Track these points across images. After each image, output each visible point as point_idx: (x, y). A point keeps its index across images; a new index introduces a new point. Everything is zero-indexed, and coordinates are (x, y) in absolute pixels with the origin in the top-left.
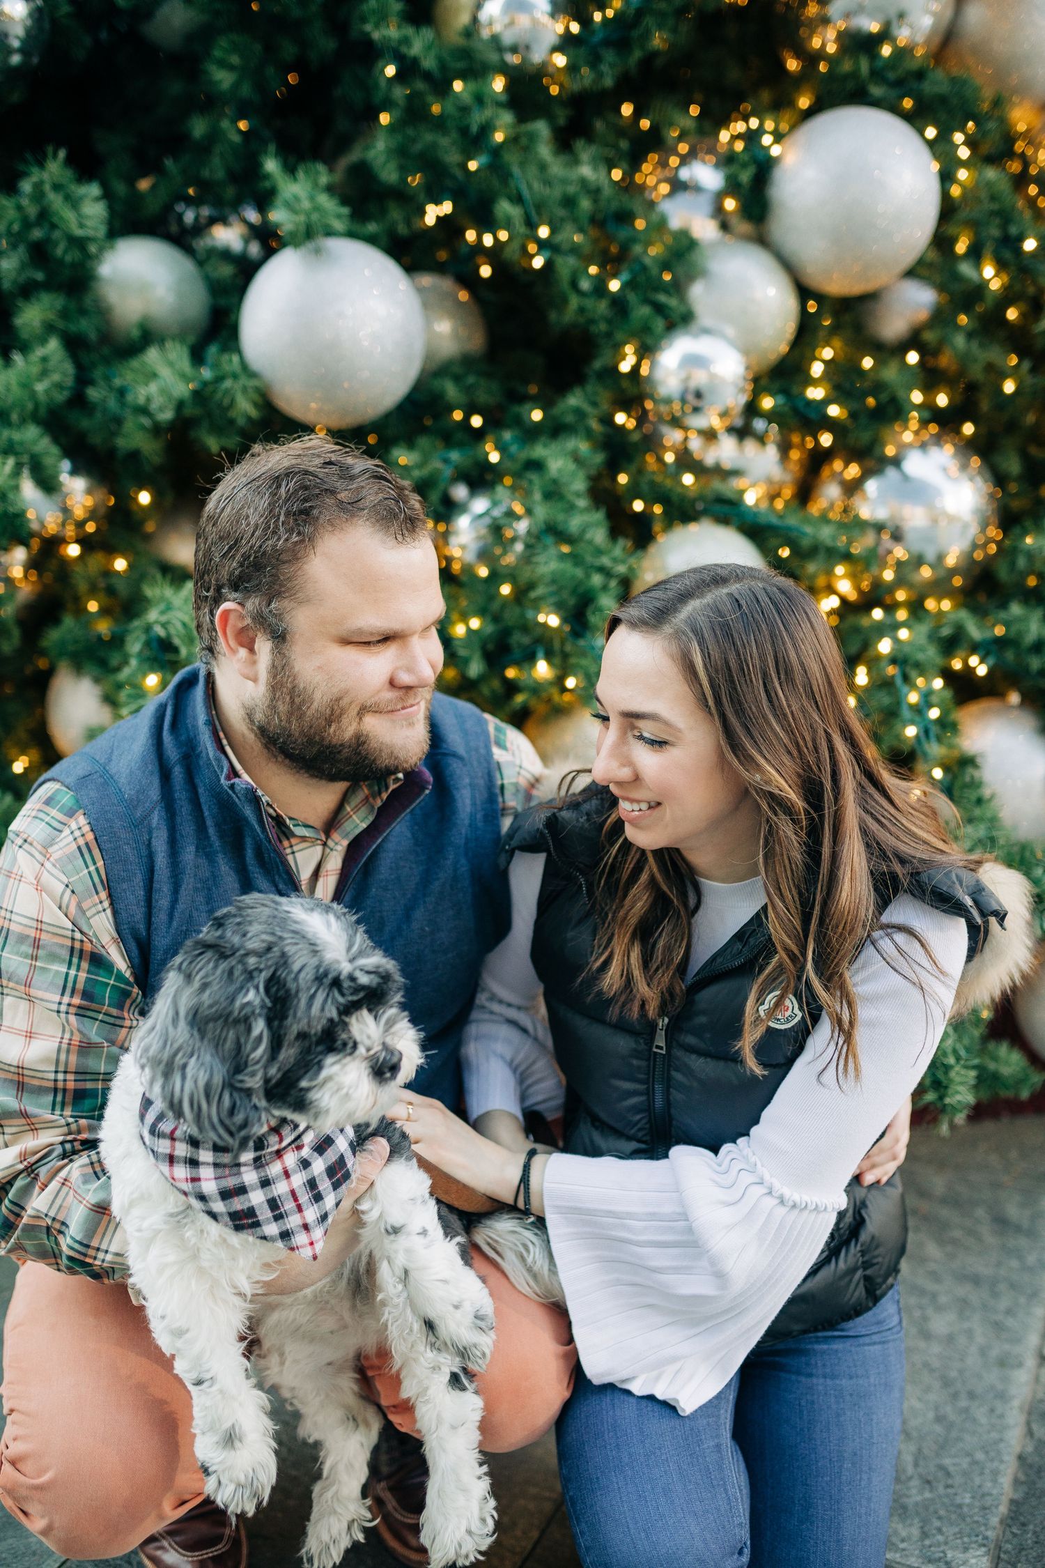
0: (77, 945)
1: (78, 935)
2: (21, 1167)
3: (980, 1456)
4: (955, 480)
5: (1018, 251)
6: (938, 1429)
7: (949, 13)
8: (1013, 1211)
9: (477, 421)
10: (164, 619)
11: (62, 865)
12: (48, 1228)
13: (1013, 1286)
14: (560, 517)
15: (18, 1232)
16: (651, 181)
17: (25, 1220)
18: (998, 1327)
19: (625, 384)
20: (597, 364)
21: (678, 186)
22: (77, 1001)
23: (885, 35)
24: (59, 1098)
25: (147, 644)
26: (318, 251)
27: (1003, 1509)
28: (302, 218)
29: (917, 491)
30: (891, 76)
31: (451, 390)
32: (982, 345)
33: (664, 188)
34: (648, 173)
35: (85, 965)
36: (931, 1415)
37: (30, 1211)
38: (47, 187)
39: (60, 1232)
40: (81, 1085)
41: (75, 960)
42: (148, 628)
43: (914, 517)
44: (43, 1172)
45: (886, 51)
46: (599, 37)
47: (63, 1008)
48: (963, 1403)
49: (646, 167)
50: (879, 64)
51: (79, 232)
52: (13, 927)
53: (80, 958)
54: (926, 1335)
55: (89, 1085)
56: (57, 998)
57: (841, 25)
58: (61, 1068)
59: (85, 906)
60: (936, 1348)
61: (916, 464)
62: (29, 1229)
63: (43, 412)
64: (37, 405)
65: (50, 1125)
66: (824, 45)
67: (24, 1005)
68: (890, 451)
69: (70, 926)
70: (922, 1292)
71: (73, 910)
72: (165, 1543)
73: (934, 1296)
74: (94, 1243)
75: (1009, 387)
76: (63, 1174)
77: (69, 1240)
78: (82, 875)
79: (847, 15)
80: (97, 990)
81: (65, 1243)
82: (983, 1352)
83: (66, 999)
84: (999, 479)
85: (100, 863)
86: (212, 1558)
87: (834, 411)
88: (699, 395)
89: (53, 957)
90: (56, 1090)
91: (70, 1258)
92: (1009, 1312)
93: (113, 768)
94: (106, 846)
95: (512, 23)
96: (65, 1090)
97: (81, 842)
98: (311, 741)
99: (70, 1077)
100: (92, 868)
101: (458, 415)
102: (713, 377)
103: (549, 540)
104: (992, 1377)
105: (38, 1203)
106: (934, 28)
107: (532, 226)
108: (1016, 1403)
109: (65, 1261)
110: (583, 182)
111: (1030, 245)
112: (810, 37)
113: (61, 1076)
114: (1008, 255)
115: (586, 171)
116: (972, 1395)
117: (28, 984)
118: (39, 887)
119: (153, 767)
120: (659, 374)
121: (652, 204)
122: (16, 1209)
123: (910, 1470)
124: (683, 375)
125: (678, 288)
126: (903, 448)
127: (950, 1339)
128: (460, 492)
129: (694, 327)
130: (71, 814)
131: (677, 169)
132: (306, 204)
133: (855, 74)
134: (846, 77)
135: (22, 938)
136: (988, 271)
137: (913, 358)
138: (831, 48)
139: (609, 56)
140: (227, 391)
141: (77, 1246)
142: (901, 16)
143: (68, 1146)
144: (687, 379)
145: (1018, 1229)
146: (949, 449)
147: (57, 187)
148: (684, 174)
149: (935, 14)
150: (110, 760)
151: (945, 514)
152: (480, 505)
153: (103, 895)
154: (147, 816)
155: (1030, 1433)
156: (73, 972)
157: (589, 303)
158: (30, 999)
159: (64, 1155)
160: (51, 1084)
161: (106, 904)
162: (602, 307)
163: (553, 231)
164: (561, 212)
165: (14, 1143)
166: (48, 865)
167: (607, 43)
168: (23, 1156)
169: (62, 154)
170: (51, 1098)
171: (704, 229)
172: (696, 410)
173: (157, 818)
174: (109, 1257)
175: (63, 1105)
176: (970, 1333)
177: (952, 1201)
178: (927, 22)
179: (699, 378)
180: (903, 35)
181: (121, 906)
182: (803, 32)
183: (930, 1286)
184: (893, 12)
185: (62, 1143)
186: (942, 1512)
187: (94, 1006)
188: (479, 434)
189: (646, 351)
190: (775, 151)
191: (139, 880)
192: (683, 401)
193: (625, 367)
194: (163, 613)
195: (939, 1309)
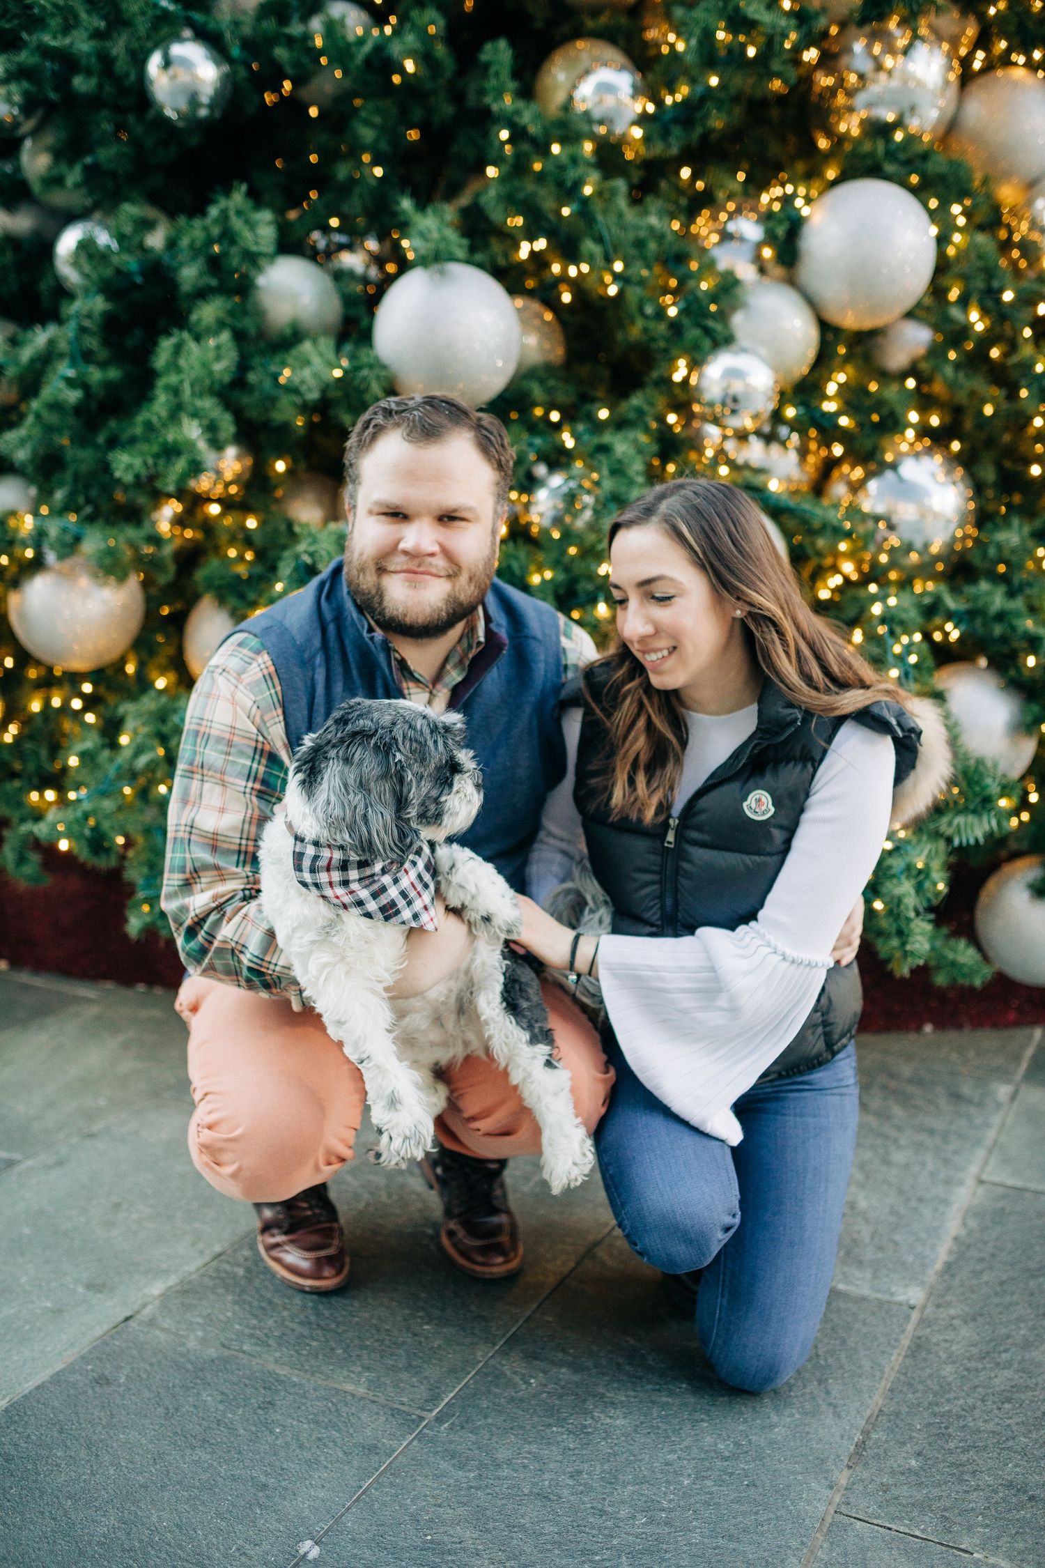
0: (260, 746)
1: (261, 739)
2: (214, 905)
3: (923, 1235)
4: (943, 484)
5: (998, 301)
6: (893, 1219)
7: (951, 109)
8: (966, 1089)
9: (555, 416)
11: (252, 687)
12: (233, 950)
13: (961, 1136)
14: (623, 489)
15: (210, 955)
16: (704, 232)
17: (215, 945)
18: (946, 1161)
19: (677, 391)
20: (655, 374)
21: (726, 236)
22: (257, 786)
23: (899, 124)
24: (242, 858)
25: (296, 569)
26: (442, 273)
27: (939, 1266)
28: (431, 246)
29: (909, 491)
30: (902, 156)
31: (537, 392)
32: (967, 376)
33: (715, 238)
34: (702, 225)
35: (264, 761)
36: (887, 1210)
37: (219, 937)
38: (232, 213)
39: (241, 952)
41: (257, 757)
42: (297, 557)
43: (906, 513)
44: (229, 910)
45: (899, 136)
46: (668, 116)
47: (248, 790)
48: (913, 1204)
49: (700, 221)
50: (892, 147)
51: (254, 248)
52: (213, 732)
53: (261, 755)
54: (887, 1163)
56: (243, 784)
57: (863, 114)
58: (245, 836)
59: (266, 718)
60: (894, 1171)
61: (909, 469)
62: (219, 951)
63: (217, 387)
64: (213, 383)
65: (234, 876)
66: (848, 130)
67: (218, 789)
68: (889, 457)
69: (255, 731)
70: (887, 1137)
71: (258, 720)
73: (896, 1141)
74: (267, 958)
75: (988, 410)
76: (244, 911)
77: (249, 956)
79: (869, 105)
80: (272, 780)
81: (245, 960)
82: (932, 1175)
83: (250, 784)
84: (978, 488)
85: (279, 688)
86: (326, 1257)
87: (844, 421)
88: (735, 400)
89: (241, 753)
90: (239, 852)
91: (250, 969)
92: (956, 1152)
94: (284, 676)
95: (601, 102)
96: (246, 853)
97: (266, 672)
99: (251, 842)
100: (273, 691)
101: (539, 412)
102: (747, 386)
103: (613, 506)
104: (939, 1190)
105: (226, 932)
106: (939, 120)
107: (609, 260)
108: (955, 1206)
109: (244, 973)
110: (651, 229)
111: (1008, 296)
112: (838, 122)
113: (244, 842)
114: (990, 304)
115: (653, 220)
116: (920, 1200)
117: (223, 773)
118: (234, 703)
120: (705, 384)
121: (704, 251)
122: (209, 938)
123: (867, 1241)
124: (724, 384)
125: (723, 316)
126: (900, 456)
127: (907, 1166)
128: (541, 470)
129: (734, 347)
130: (258, 652)
131: (725, 223)
132: (435, 235)
133: (872, 154)
134: (865, 156)
135: (219, 740)
136: (974, 316)
137: (911, 383)
138: (855, 132)
139: (677, 131)
140: (364, 379)
141: (255, 960)
142: (913, 109)
143: (247, 892)
144: (728, 387)
145: (970, 1102)
146: (938, 459)
147: (239, 213)
148: (731, 227)
149: (940, 109)
150: (287, 617)
151: (930, 510)
152: (557, 480)
153: (280, 711)
154: (312, 658)
155: (965, 1225)
156: (255, 766)
157: (652, 325)
158: (223, 784)
159: (244, 899)
160: (236, 847)
161: (281, 718)
162: (662, 328)
163: (626, 266)
164: (632, 252)
165: (208, 889)
166: (241, 687)
167: (675, 120)
168: (215, 898)
169: (244, 188)
170: (235, 858)
171: (746, 272)
172: (734, 412)
173: (318, 660)
174: (278, 969)
175: (245, 863)
176: (923, 1164)
177: (917, 1081)
178: (934, 114)
179: (737, 387)
180: (914, 124)
181: (291, 721)
182: (833, 119)
183: (893, 1133)
184: (906, 106)
185: (243, 890)
186: (890, 1266)
187: (269, 791)
188: (557, 427)
189: (695, 364)
190: (805, 211)
192: (724, 404)
193: (678, 377)
194: (310, 544)
195: (899, 1147)
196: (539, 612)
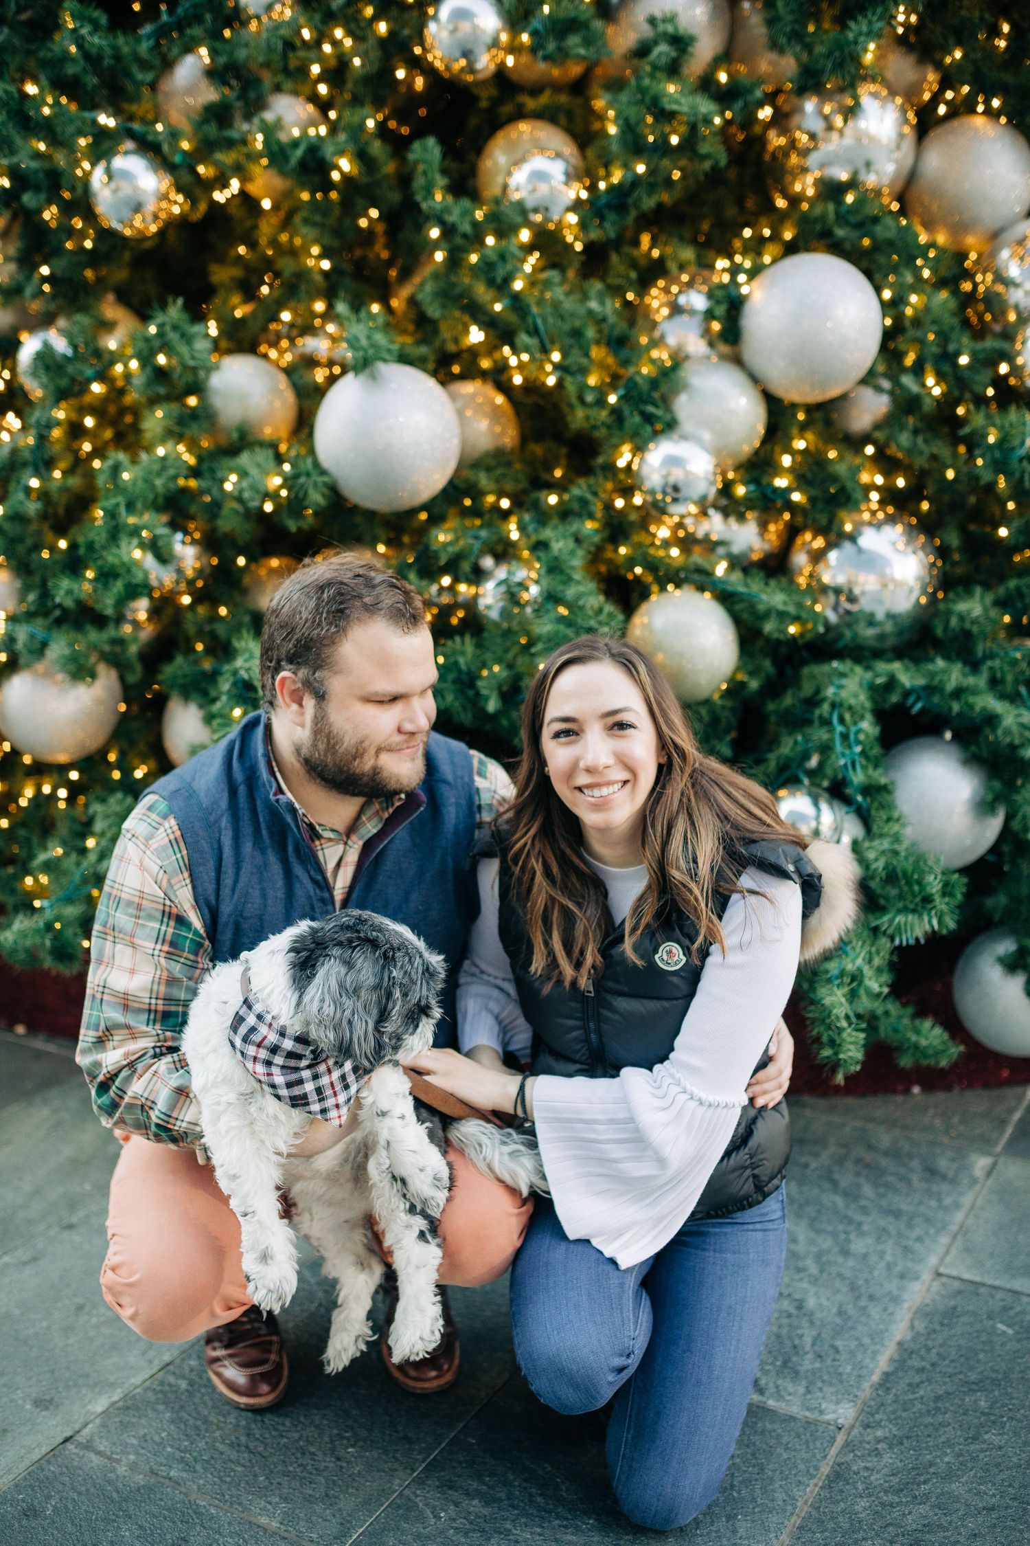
0: (167, 909)
1: (168, 902)
2: (125, 1063)
3: (866, 1341)
4: (904, 552)
5: (955, 365)
6: (838, 1320)
7: (909, 161)
8: (943, 1164)
9: (505, 503)
10: (247, 665)
11: (159, 853)
12: (142, 1106)
13: (927, 1220)
14: (560, 588)
15: (121, 1109)
16: (655, 304)
17: (127, 1099)
18: (907, 1249)
19: (622, 476)
20: (600, 460)
21: (676, 310)
22: (166, 948)
23: (852, 184)
24: (152, 1016)
25: (235, 684)
26: (373, 377)
27: (875, 1378)
28: (361, 354)
29: (869, 561)
30: (853, 219)
31: (484, 480)
32: (926, 441)
33: (665, 311)
34: (656, 299)
35: (172, 923)
36: (834, 1310)
37: (130, 1093)
38: (168, 328)
39: (151, 1108)
40: (167, 1008)
41: (165, 920)
42: (235, 673)
43: (867, 583)
44: (140, 1067)
45: (850, 198)
46: (603, 201)
47: (156, 953)
48: (863, 1303)
49: (654, 292)
50: (843, 210)
51: (191, 363)
52: (124, 896)
53: (169, 918)
54: (845, 1253)
55: (173, 1008)
56: (152, 945)
57: (817, 174)
58: (154, 995)
59: (173, 882)
60: (851, 1262)
61: (870, 540)
62: (130, 1106)
63: (160, 500)
64: (156, 497)
65: (145, 1035)
66: (804, 190)
67: (129, 950)
68: (848, 527)
69: (162, 895)
70: (850, 1221)
71: (165, 884)
72: (226, 1363)
73: (859, 1224)
74: (174, 1115)
75: (950, 474)
76: (154, 1068)
77: (157, 1112)
78: (174, 859)
79: (822, 166)
80: (180, 941)
81: (154, 1116)
82: (889, 1267)
83: (159, 947)
84: (943, 552)
85: (185, 852)
86: (261, 1374)
87: (796, 497)
88: (676, 489)
89: (150, 917)
90: (150, 1011)
91: (158, 1125)
92: (919, 1239)
93: (195, 786)
94: (189, 840)
95: (534, 190)
96: (156, 1011)
97: (172, 837)
98: (340, 770)
99: (160, 1002)
100: (179, 856)
101: (491, 499)
102: (687, 473)
103: (550, 606)
104: (892, 1286)
105: (137, 1088)
106: (898, 171)
107: (547, 351)
108: (906, 1305)
109: (153, 1128)
110: (590, 313)
111: (964, 360)
112: (793, 183)
113: (153, 1001)
114: (946, 368)
115: (594, 305)
116: (871, 1298)
117: (132, 936)
118: (142, 867)
119: (224, 787)
120: (645, 471)
121: (654, 324)
122: (120, 1093)
123: (808, 1348)
124: (664, 472)
125: (666, 401)
126: (858, 526)
127: (865, 1256)
128: (488, 562)
130: (165, 817)
131: (677, 295)
132: (364, 342)
133: (822, 218)
134: (816, 220)
135: (129, 903)
136: (930, 381)
137: (870, 450)
138: (810, 192)
139: (612, 217)
140: (302, 486)
141: (163, 1116)
142: (868, 165)
143: (158, 1050)
144: (668, 475)
145: (944, 1177)
146: (899, 528)
147: (175, 328)
148: (682, 300)
149: (897, 161)
150: (193, 779)
151: (894, 580)
152: (501, 573)
153: (186, 874)
154: (217, 821)
155: (912, 1327)
156: (163, 928)
157: (593, 413)
158: (133, 946)
159: (155, 1056)
160: (147, 1007)
161: (188, 881)
162: (604, 414)
163: (565, 355)
164: (568, 341)
165: (119, 1047)
166: (148, 853)
167: (609, 206)
168: (126, 1055)
169: (180, 302)
170: (146, 1016)
171: (696, 345)
172: (675, 500)
173: (225, 822)
174: (184, 1125)
175: (155, 1021)
176: (882, 1254)
177: (895, 1154)
178: (890, 168)
179: (677, 475)
180: (868, 182)
181: (198, 883)
182: (788, 178)
183: (858, 1217)
184: (860, 164)
185: (154, 1048)
186: (826, 1377)
187: (178, 952)
188: (505, 515)
189: (639, 449)
190: (745, 290)
191: (211, 864)
192: (665, 492)
193: (621, 463)
194: (246, 661)
195: (861, 1234)
196: (451, 753)
